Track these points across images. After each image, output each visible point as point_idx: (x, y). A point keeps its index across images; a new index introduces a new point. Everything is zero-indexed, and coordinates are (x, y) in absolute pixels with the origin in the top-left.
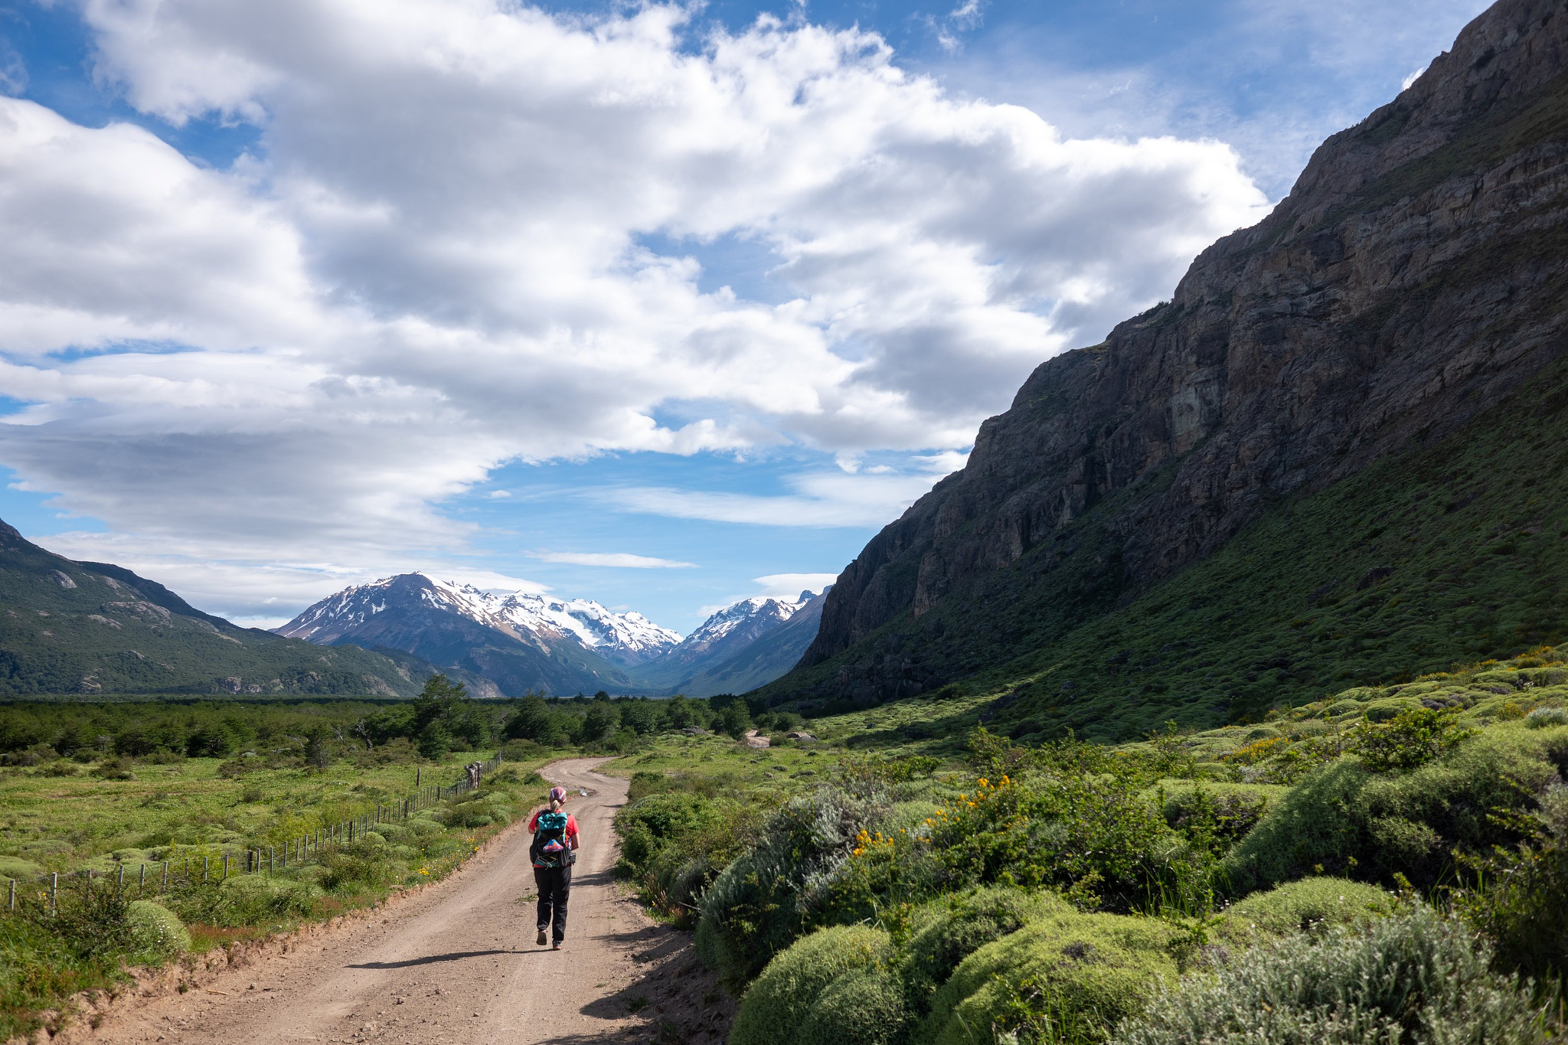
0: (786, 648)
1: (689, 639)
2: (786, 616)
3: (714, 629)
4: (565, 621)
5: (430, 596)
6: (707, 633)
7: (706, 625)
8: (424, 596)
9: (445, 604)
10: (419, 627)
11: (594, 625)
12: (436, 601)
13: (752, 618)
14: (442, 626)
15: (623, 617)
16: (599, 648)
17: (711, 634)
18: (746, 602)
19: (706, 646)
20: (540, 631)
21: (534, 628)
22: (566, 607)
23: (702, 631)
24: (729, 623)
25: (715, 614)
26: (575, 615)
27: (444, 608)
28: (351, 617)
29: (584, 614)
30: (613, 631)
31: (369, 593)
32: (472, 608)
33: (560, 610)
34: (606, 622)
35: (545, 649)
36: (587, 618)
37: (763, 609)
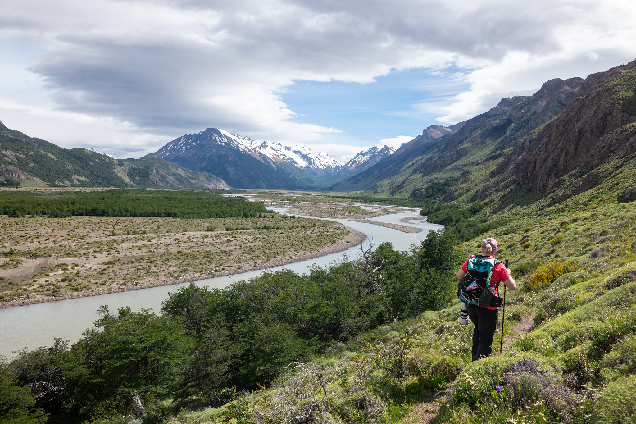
0: (390, 166)
1: (347, 164)
2: (391, 153)
3: (359, 160)
4: (290, 154)
5: (217, 138)
6: (355, 161)
7: (355, 158)
8: (214, 138)
9: (224, 142)
10: (210, 153)
11: (304, 157)
12: (220, 141)
13: (376, 154)
14: (219, 153)
15: (319, 154)
16: (306, 167)
17: (357, 162)
18: (375, 147)
19: (354, 168)
20: (274, 157)
21: (270, 156)
22: (292, 148)
23: (354, 161)
24: (366, 157)
25: (359, 153)
26: (296, 152)
27: (223, 144)
28: (184, 148)
29: (300, 152)
30: (312, 160)
31: (193, 137)
32: (239, 145)
33: (289, 150)
34: (309, 156)
35: (274, 166)
36: (301, 154)
37: (382, 149)
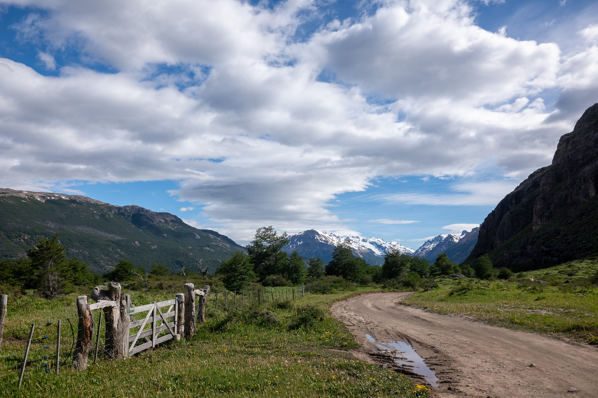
0: (458, 253)
1: (417, 251)
2: (457, 241)
3: (427, 247)
4: (368, 246)
5: (318, 238)
6: (424, 248)
7: (423, 245)
8: (316, 238)
9: (324, 241)
10: (315, 249)
11: (379, 247)
12: (320, 239)
13: (442, 242)
14: (323, 249)
15: (390, 244)
16: (382, 255)
17: (426, 249)
18: (440, 236)
19: (424, 254)
20: (359, 249)
21: (356, 249)
22: (368, 240)
23: (423, 248)
24: (433, 245)
25: (427, 241)
26: (372, 243)
27: (323, 242)
28: (291, 246)
29: (375, 243)
30: (387, 249)
31: (296, 237)
32: (333, 242)
33: (366, 242)
34: (384, 245)
35: (361, 256)
36: (376, 244)
37: (447, 238)
